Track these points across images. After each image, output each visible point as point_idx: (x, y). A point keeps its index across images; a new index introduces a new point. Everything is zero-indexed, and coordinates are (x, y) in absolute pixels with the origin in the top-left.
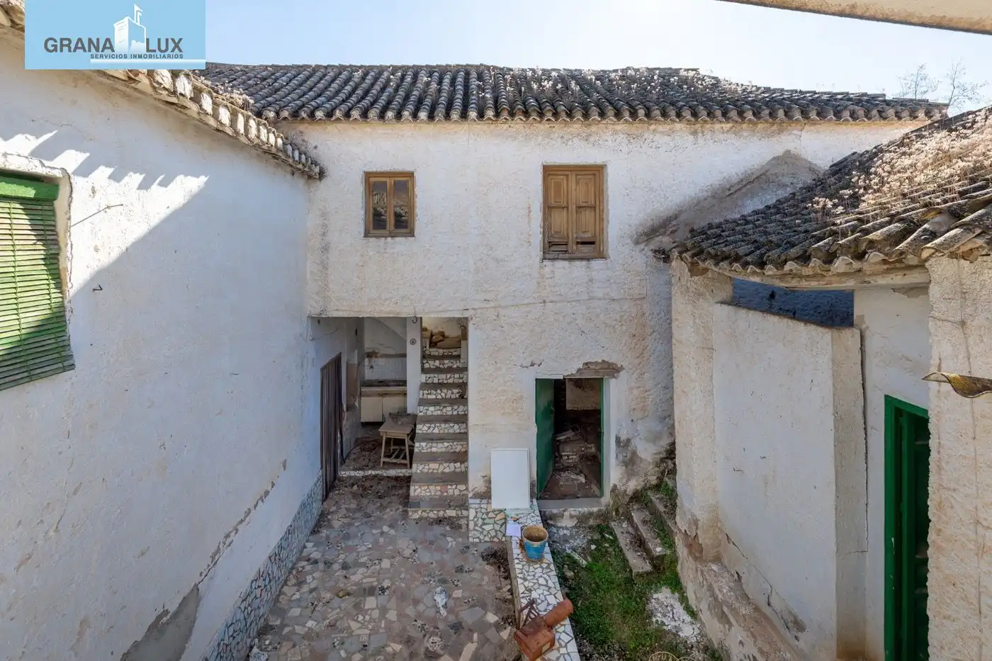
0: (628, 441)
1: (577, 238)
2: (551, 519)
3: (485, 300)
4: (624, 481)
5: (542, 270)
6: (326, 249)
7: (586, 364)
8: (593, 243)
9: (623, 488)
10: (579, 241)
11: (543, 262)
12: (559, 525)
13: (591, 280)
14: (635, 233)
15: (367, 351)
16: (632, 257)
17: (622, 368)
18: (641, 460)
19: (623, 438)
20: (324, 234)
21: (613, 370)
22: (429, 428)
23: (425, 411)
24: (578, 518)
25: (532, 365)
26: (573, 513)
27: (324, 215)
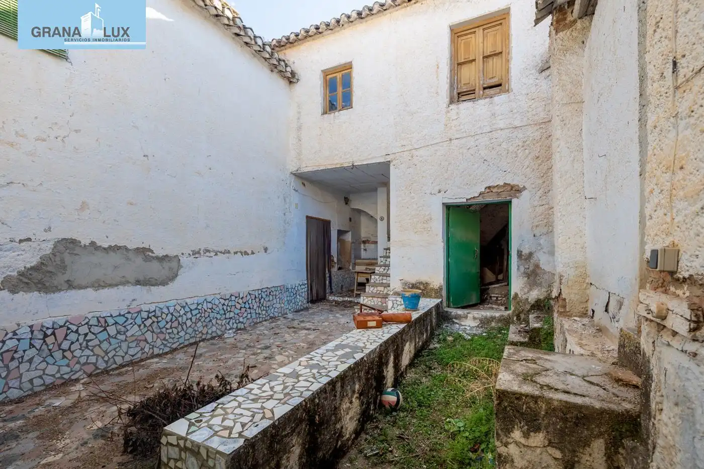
0: (531, 255)
1: (484, 84)
2: (456, 318)
3: (402, 146)
4: (526, 290)
5: (448, 114)
6: (299, 128)
7: (489, 187)
8: (500, 85)
9: (524, 297)
10: (485, 86)
11: (449, 106)
12: (463, 323)
13: (493, 115)
14: (539, 62)
15: (363, 240)
16: (536, 85)
17: (524, 188)
18: (545, 272)
19: (525, 251)
20: (299, 119)
21: (516, 190)
22: (384, 269)
23: (384, 261)
24: (481, 320)
25: (440, 192)
26: (476, 316)
27: (299, 106)
